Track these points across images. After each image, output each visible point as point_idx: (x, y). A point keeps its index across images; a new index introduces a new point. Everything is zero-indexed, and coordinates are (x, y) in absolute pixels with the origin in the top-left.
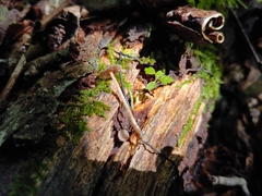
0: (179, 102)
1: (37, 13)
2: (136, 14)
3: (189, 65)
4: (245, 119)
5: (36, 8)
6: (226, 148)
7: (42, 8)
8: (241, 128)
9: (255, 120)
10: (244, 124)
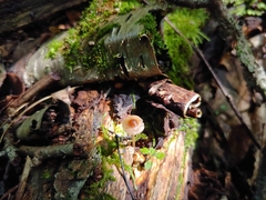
0: (170, 163)
1: (15, 80)
2: (118, 85)
3: (172, 125)
4: (218, 137)
5: (12, 74)
6: (207, 172)
7: (19, 75)
8: (216, 146)
9: (227, 135)
10: (218, 141)
